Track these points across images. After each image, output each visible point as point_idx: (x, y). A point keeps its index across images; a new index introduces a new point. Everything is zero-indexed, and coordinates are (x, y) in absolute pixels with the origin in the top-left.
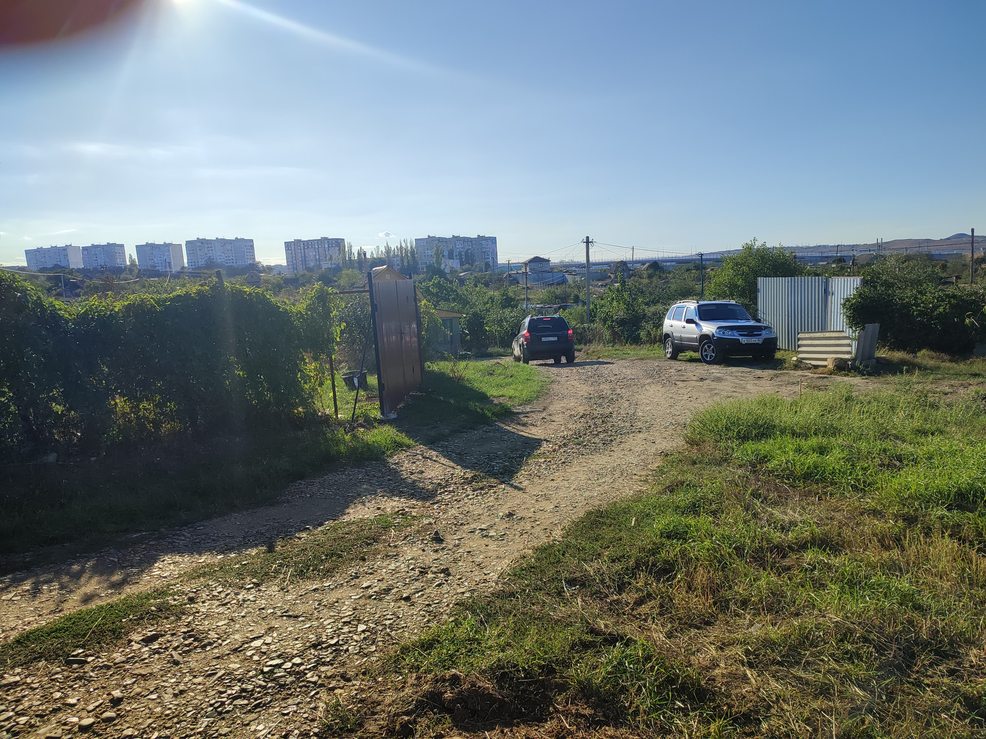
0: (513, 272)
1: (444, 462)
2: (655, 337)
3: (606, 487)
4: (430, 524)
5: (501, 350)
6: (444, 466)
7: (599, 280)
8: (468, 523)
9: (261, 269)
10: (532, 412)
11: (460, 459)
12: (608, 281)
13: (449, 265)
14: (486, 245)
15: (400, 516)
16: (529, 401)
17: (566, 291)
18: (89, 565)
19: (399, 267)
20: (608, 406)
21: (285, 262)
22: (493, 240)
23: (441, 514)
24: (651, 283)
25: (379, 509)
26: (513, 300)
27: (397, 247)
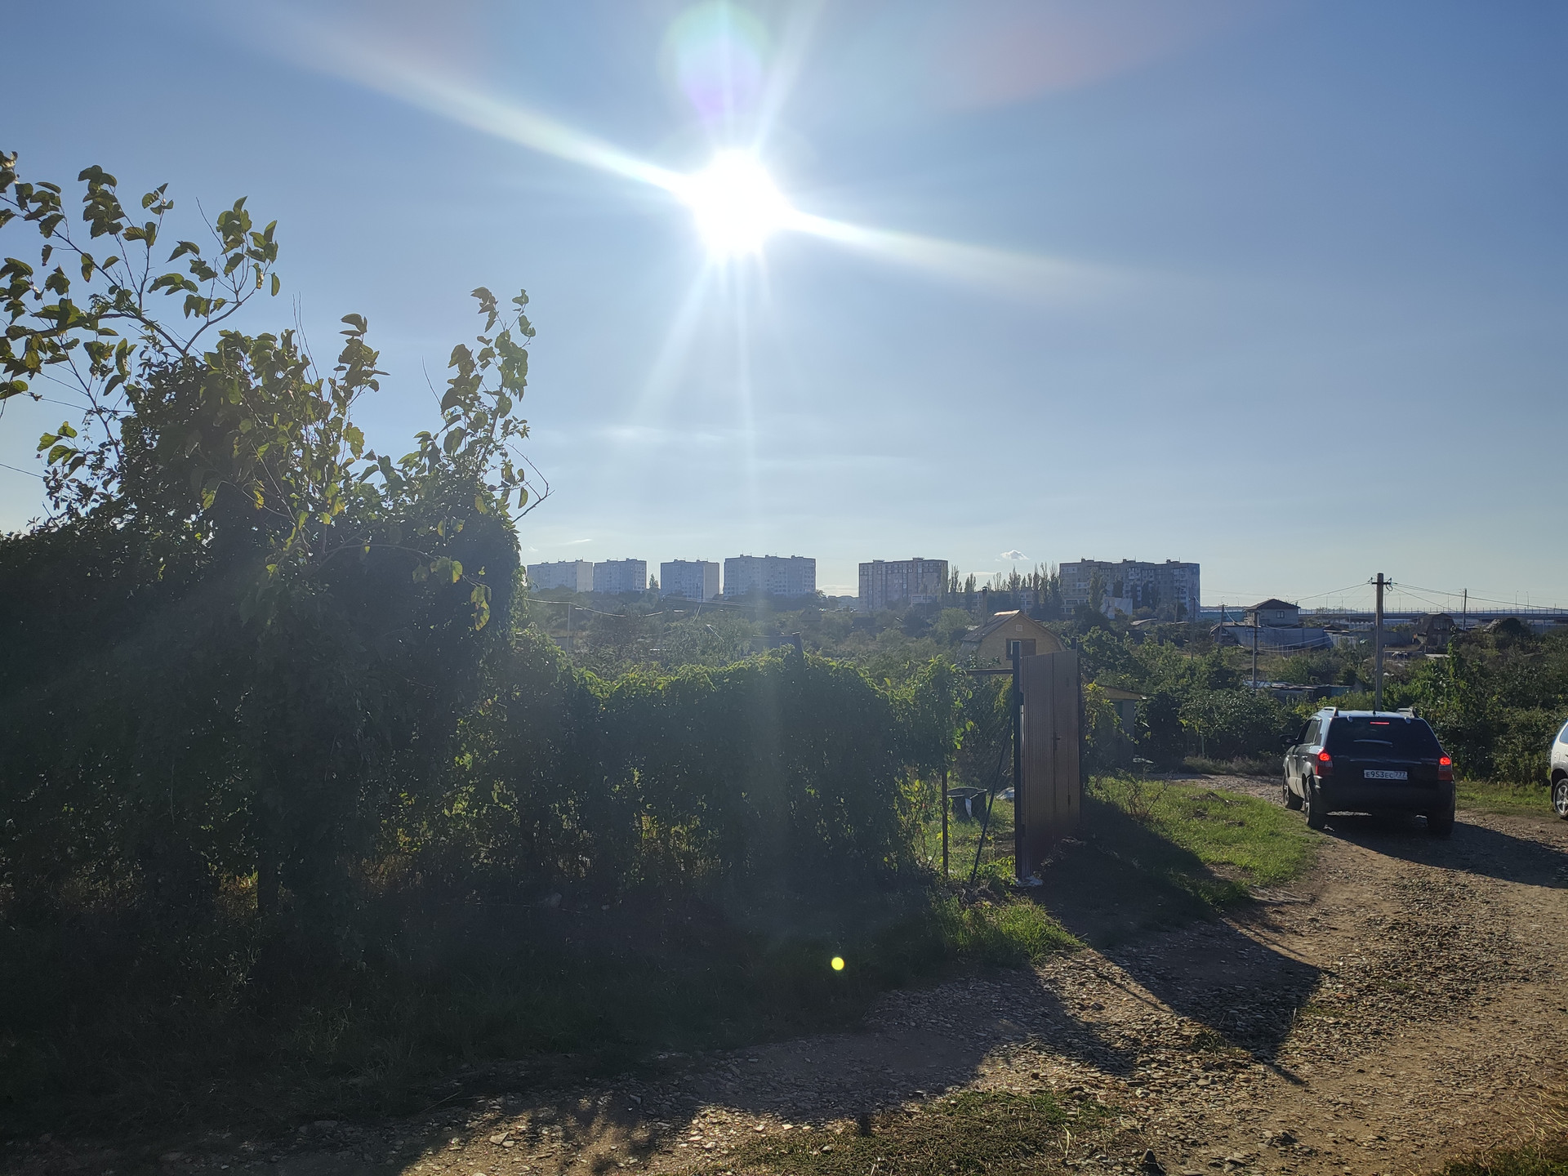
0: (1229, 624)
1: (1136, 992)
2: (1528, 769)
3: (1480, 1108)
4: (1134, 1130)
5: (1209, 763)
6: (1138, 1001)
7: (1394, 646)
8: (1206, 1144)
9: (822, 601)
10: (1288, 903)
11: (1164, 987)
12: (1412, 648)
13: (1115, 606)
14: (1183, 577)
15: (1078, 1102)
16: (1279, 881)
17: (1329, 662)
18: (603, 1101)
19: (1030, 607)
20: (1445, 908)
21: (858, 591)
22: (1194, 569)
23: (1150, 1112)
24: (1505, 657)
25: (1035, 1076)
26: (1232, 673)
27: (1029, 575)
